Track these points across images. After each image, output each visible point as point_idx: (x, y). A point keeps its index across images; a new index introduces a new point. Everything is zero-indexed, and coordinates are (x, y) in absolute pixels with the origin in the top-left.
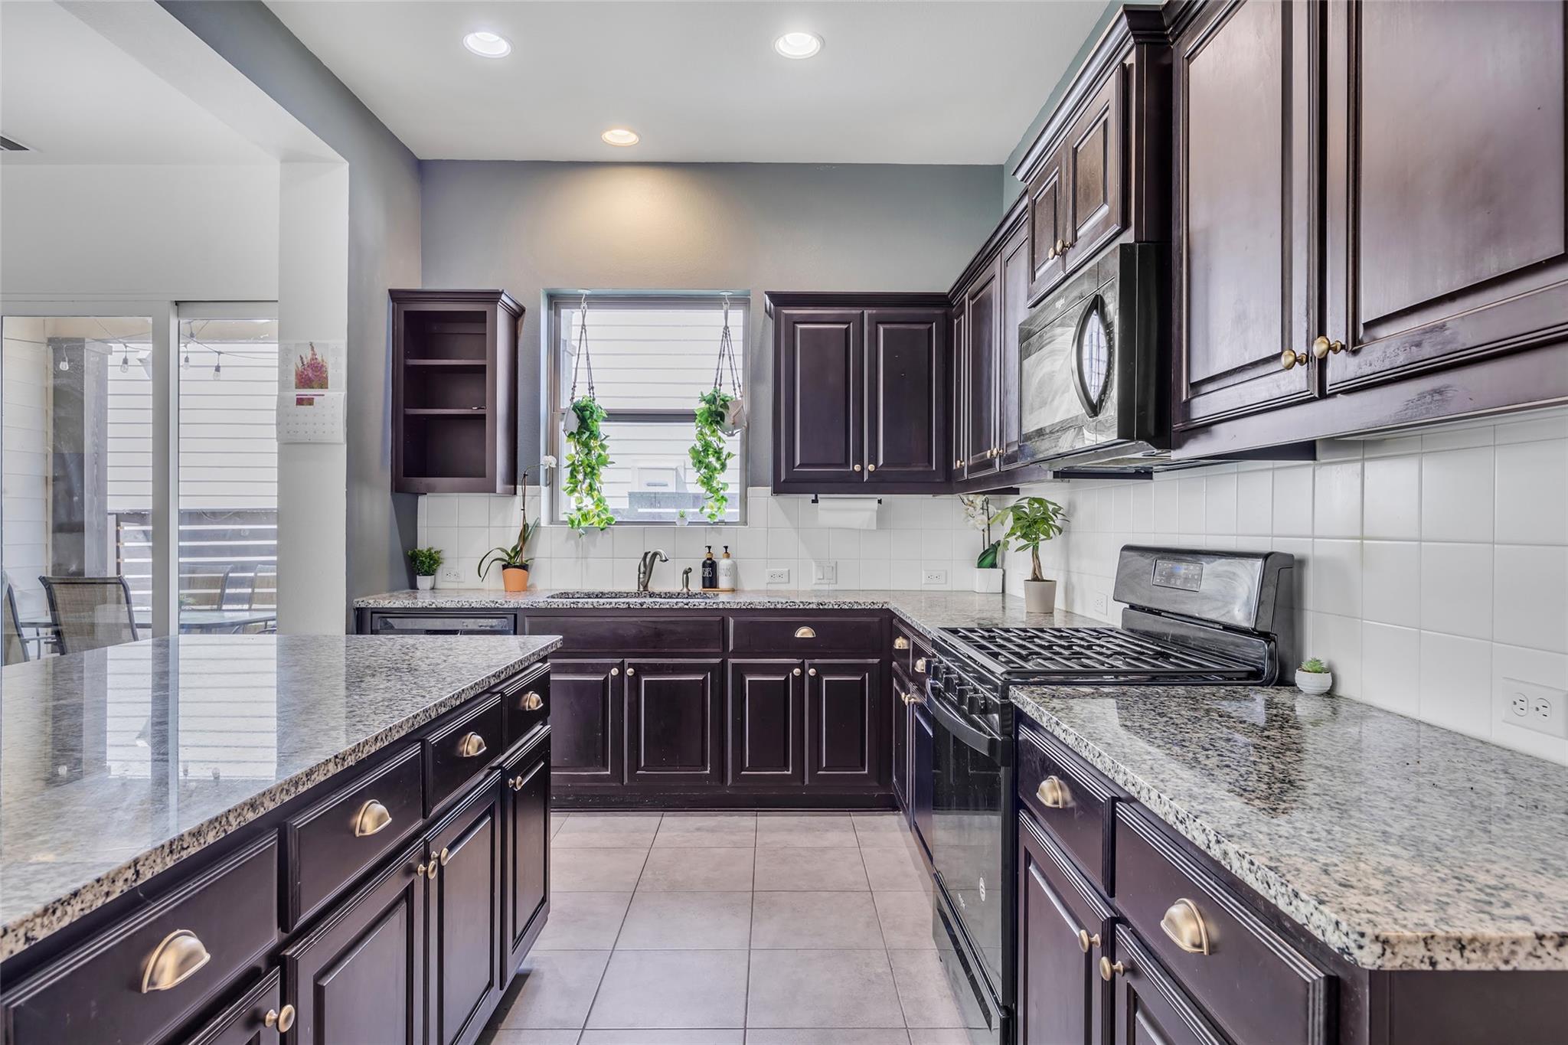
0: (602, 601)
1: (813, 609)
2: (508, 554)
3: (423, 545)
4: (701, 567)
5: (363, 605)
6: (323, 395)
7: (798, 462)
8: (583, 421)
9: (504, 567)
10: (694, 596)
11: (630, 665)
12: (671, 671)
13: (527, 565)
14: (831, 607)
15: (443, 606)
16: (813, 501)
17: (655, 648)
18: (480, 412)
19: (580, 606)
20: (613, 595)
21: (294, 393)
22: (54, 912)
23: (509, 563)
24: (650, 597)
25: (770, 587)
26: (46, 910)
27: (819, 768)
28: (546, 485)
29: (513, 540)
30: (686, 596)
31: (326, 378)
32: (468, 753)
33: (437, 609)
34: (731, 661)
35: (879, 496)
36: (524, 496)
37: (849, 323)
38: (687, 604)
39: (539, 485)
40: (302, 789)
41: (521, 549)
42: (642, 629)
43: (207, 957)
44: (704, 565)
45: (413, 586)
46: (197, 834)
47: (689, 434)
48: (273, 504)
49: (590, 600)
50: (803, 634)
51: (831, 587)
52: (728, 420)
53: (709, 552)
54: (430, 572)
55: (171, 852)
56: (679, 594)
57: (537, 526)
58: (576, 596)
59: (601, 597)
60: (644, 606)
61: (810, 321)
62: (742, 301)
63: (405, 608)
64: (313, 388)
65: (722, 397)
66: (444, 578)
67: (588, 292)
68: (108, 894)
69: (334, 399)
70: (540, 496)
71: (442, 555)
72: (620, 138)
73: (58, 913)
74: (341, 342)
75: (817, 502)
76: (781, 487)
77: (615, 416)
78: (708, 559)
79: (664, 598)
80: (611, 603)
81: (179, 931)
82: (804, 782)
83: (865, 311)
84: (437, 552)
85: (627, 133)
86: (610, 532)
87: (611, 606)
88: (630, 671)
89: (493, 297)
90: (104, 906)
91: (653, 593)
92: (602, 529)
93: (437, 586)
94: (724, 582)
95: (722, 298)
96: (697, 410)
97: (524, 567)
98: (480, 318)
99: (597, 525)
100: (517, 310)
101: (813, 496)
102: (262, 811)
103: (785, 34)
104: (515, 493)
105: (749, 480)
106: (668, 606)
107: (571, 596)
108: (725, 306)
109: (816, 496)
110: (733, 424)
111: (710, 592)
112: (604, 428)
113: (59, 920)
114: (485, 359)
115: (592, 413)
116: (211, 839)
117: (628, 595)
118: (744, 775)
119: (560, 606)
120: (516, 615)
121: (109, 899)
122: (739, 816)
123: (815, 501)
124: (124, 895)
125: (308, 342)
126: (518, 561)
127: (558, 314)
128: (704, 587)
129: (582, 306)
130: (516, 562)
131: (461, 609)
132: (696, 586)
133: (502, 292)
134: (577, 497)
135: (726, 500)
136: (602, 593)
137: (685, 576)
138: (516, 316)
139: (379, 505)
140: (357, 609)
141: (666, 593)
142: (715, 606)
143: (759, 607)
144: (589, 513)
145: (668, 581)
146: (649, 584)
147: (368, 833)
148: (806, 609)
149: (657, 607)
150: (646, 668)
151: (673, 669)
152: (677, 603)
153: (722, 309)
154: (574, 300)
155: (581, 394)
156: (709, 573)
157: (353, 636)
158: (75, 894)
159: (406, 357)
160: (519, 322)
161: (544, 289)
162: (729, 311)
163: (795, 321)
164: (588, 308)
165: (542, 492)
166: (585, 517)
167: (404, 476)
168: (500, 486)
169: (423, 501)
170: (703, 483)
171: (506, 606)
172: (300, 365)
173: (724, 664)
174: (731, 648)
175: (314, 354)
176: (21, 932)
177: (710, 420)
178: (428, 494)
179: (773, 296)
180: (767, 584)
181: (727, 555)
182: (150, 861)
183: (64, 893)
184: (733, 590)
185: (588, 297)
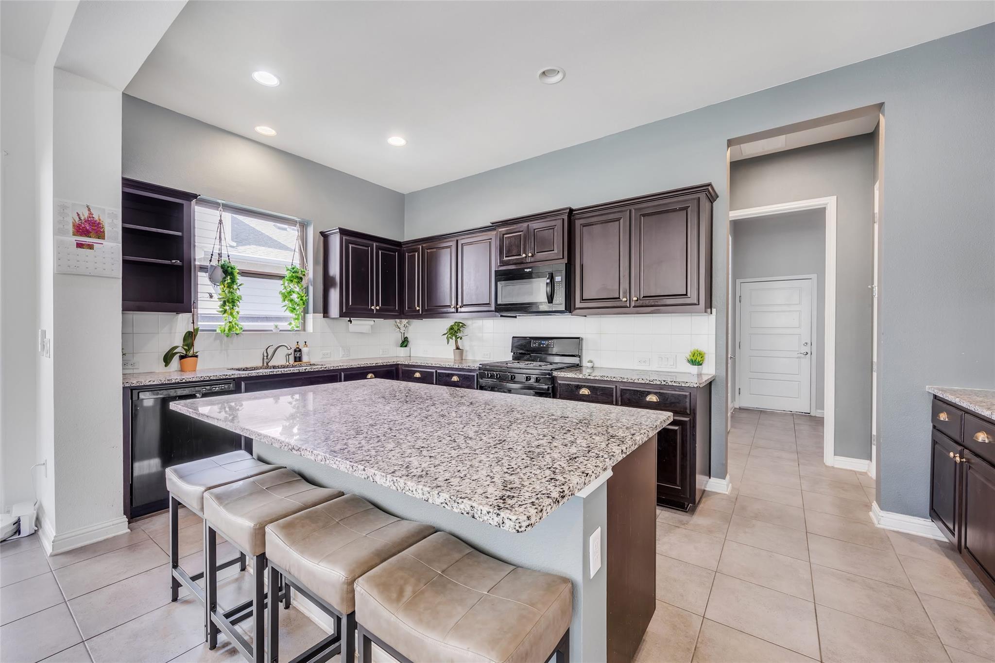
0: (286, 369)
5: (132, 385)
6: (102, 244)
7: (350, 304)
8: (225, 274)
9: (182, 357)
20: (253, 369)
21: (73, 239)
23: (186, 355)
31: (104, 232)
33: (187, 382)
35: (374, 319)
37: (368, 247)
41: (193, 346)
44: (295, 351)
47: (279, 286)
51: (347, 358)
53: (298, 344)
56: (285, 366)
59: (246, 370)
61: (354, 244)
62: (302, 224)
64: (90, 237)
67: (224, 202)
69: (112, 246)
72: (265, 131)
74: (117, 210)
75: (350, 322)
77: (244, 273)
78: (297, 348)
83: (374, 245)
87: (290, 372)
89: (189, 197)
92: (237, 334)
94: (306, 358)
95: (295, 221)
101: (348, 319)
105: (313, 310)
108: (297, 225)
109: (350, 319)
112: (240, 279)
114: (181, 232)
115: (231, 270)
120: (236, 382)
125: (85, 204)
126: (191, 353)
128: (295, 362)
129: (219, 209)
131: (204, 381)
133: (198, 196)
136: (247, 368)
137: (288, 357)
141: (281, 366)
163: (349, 242)
164: (223, 211)
171: (230, 377)
172: (77, 219)
175: (91, 214)
177: (293, 280)
179: (341, 230)
181: (306, 346)
185: (222, 205)
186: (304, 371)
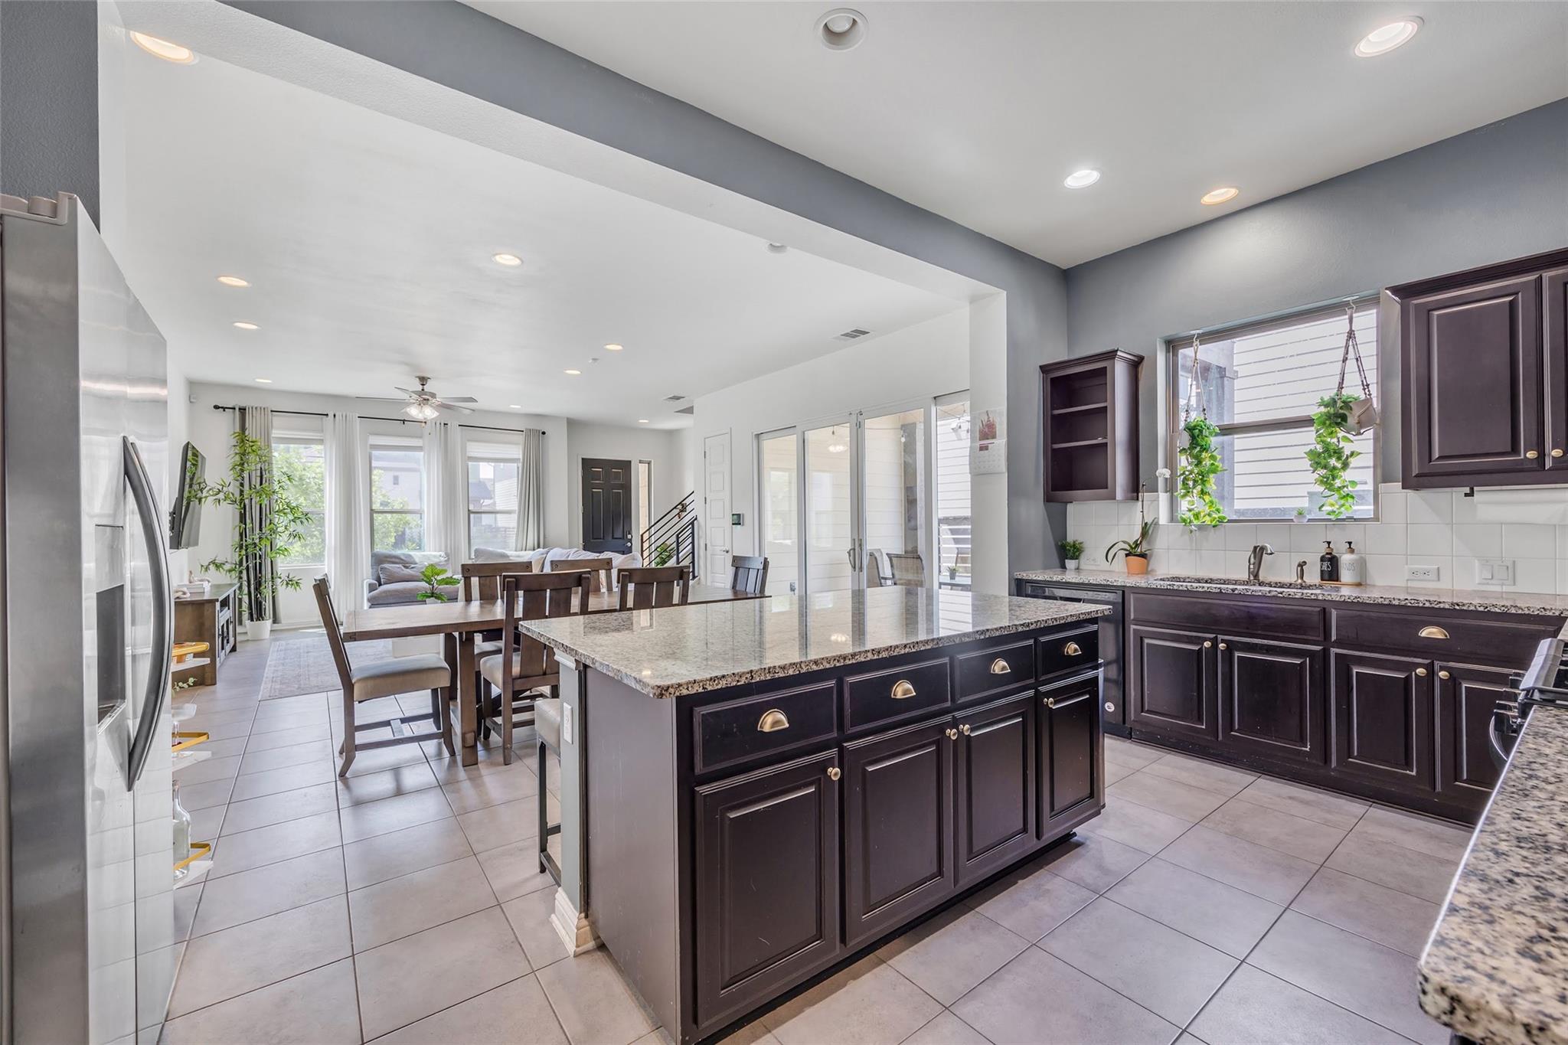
0: (1195, 585)
1: (1444, 609)
2: (1130, 545)
3: (1070, 538)
4: (1319, 560)
5: (1020, 577)
6: (994, 443)
7: (1436, 454)
8: (1193, 437)
9: (1127, 555)
10: (1309, 587)
11: (1223, 641)
12: (1265, 651)
13: (1146, 554)
14: (1472, 608)
15: (1070, 581)
16: (1466, 495)
17: (1248, 628)
18: (1104, 441)
19: (1175, 587)
20: (1222, 582)
21: (978, 444)
22: (714, 681)
23: (1130, 553)
24: (1260, 585)
25: (1410, 584)
26: (711, 679)
27: (1457, 776)
28: (1166, 492)
29: (1136, 534)
30: (1299, 587)
31: (996, 432)
32: (994, 671)
33: (1066, 583)
34: (1334, 651)
36: (1143, 501)
37: (1517, 293)
38: (1281, 593)
39: (1157, 492)
40: (848, 662)
41: (1141, 542)
42: (1235, 611)
43: (787, 725)
44: (1323, 559)
45: (1063, 567)
46: (783, 668)
47: (1308, 438)
48: (968, 513)
49: (1184, 584)
50: (1430, 633)
51: (1506, 589)
52: (1352, 420)
53: (1329, 547)
54: (1075, 557)
55: (769, 672)
56: (1291, 584)
57: (1155, 523)
58: (1187, 580)
60: (1236, 592)
61: (1446, 305)
62: (1373, 301)
63: (1045, 581)
64: (988, 439)
65: (1344, 398)
66: (1085, 561)
68: (738, 681)
69: (1000, 444)
70: (1158, 501)
71: (1084, 545)
72: (1220, 196)
73: (716, 682)
74: (1003, 408)
75: (1473, 496)
76: (1414, 481)
77: (1223, 431)
78: (1327, 554)
79: (1275, 587)
80: (1203, 587)
81: (776, 710)
82: (1435, 789)
83: (1544, 275)
84: (1081, 543)
85: (1226, 190)
86: (1223, 529)
87: (1203, 590)
88: (1222, 646)
89: (1111, 355)
90: (736, 686)
91: (1262, 582)
92: (1214, 526)
93: (1081, 568)
94: (1346, 575)
95: (1347, 304)
96: (1314, 415)
97: (1143, 556)
98: (1103, 372)
99: (1209, 523)
100: (1136, 360)
101: (1467, 490)
102: (821, 667)
103: (1368, 35)
104: (1138, 499)
105: (1383, 476)
106: (1260, 594)
107: (1182, 580)
108: (1349, 312)
109: (1472, 490)
110: (1358, 423)
111: (1328, 584)
112: (1211, 442)
113: (717, 685)
114: (1106, 401)
115: (1201, 431)
116: (791, 672)
117: (1236, 582)
118: (1351, 762)
119: (1159, 587)
120: (1123, 592)
121: (739, 684)
122: (1347, 800)
123: (1471, 494)
124: (745, 685)
125: (986, 411)
127: (1175, 355)
128: (1322, 579)
129: (1194, 344)
130: (1138, 552)
131: (1082, 584)
132: (1313, 576)
133: (1117, 351)
134: (1189, 501)
135: (1353, 497)
136: (1211, 579)
137: (1299, 568)
138: (1136, 364)
139: (1034, 510)
140: (1017, 579)
142: (1313, 597)
143: (1368, 602)
144: (1199, 513)
145: (1280, 571)
146: (1260, 572)
147: (898, 697)
148: (1433, 608)
149: (1250, 593)
150: (1239, 645)
151: (1267, 650)
152: (1270, 592)
153: (1346, 314)
154: (1187, 341)
155: (1195, 417)
156: (1328, 567)
157: (1014, 597)
158: (723, 676)
159: (1053, 408)
160: (1140, 368)
161: (1160, 338)
162: (1354, 315)
163: (1429, 310)
164: (1200, 345)
165: (1160, 499)
166: (1197, 516)
167: (1052, 490)
168: (1120, 493)
169: (1071, 508)
170: (1322, 482)
171: (1115, 584)
172: (981, 426)
173: (1325, 653)
174: (1334, 638)
175: (989, 418)
176: (701, 684)
177: (1328, 422)
178: (1074, 502)
179: (1396, 290)
180: (1408, 580)
181: (1352, 551)
182: (759, 673)
183: (719, 674)
184: (1359, 585)
185: (1200, 336)
186: (1230, 591)
